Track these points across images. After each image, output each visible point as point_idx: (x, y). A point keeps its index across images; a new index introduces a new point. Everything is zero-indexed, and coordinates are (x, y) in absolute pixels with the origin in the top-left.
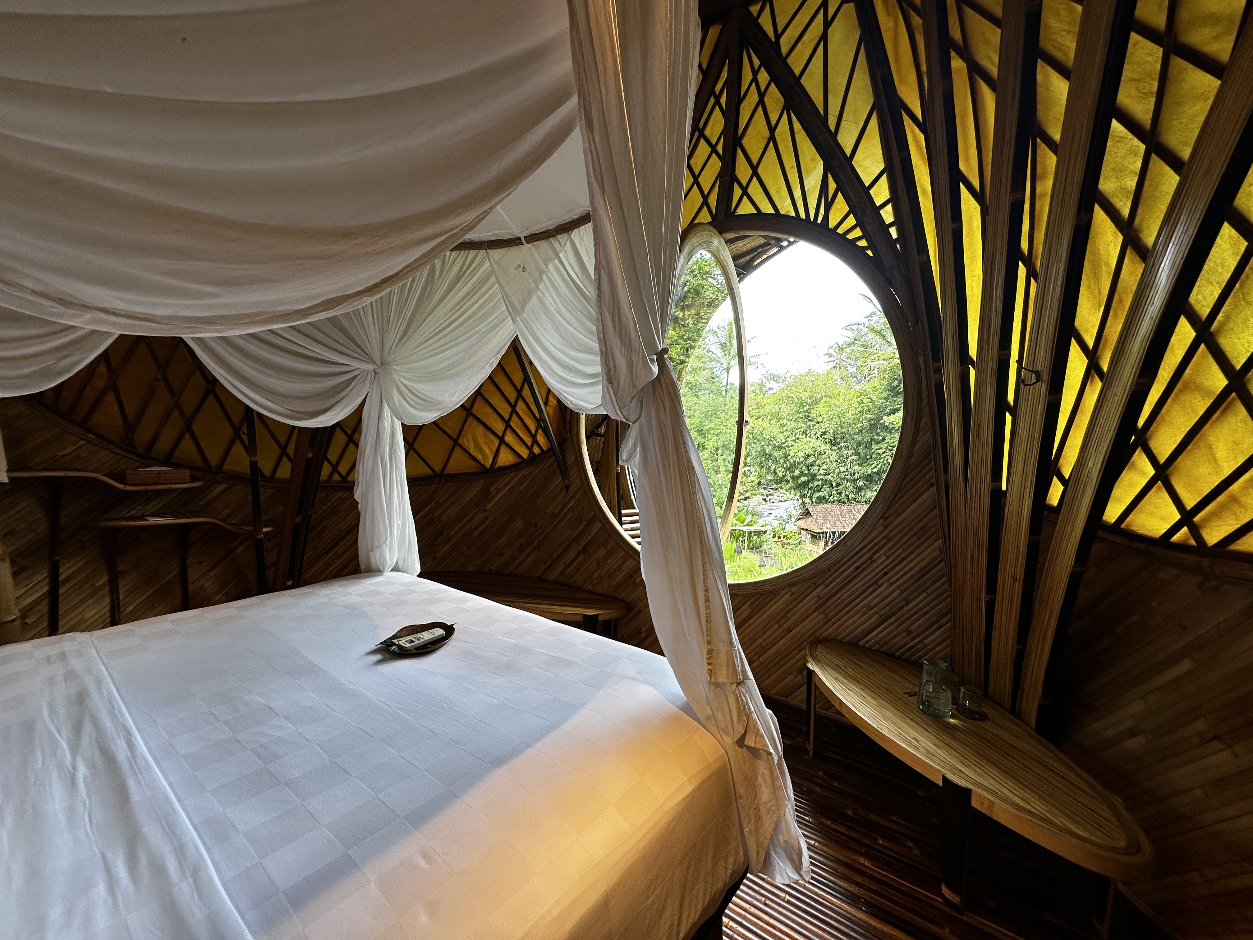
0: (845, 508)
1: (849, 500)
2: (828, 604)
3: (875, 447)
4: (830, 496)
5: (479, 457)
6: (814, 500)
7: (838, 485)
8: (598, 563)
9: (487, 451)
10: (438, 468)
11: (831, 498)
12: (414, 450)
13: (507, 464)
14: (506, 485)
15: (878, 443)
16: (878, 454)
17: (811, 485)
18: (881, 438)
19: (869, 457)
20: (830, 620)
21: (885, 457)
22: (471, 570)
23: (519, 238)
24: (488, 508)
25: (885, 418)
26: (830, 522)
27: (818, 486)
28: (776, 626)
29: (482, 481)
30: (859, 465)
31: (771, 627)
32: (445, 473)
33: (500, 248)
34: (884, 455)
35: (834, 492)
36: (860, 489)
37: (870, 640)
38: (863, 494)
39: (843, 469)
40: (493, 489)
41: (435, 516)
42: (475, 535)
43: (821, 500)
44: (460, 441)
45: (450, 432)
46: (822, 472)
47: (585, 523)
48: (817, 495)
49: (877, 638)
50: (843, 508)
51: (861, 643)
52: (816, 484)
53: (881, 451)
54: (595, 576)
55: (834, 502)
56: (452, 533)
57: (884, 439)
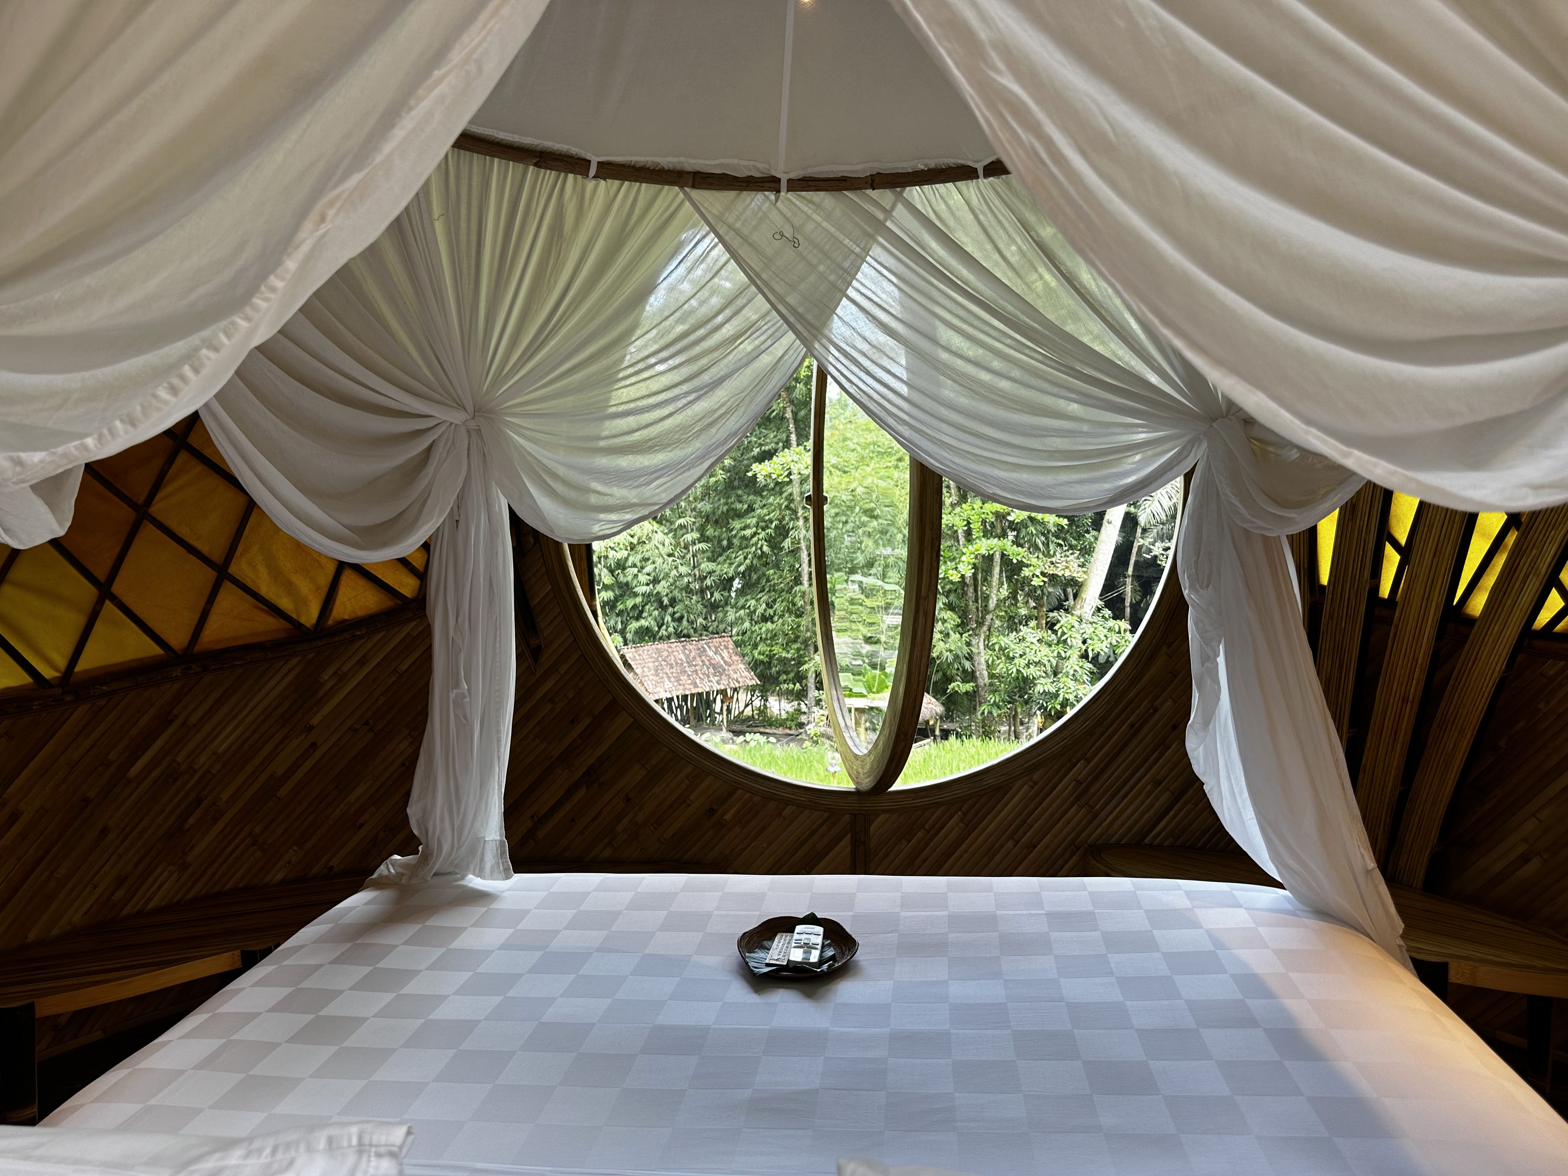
0: (692, 646)
1: (695, 630)
2: (1093, 790)
3: (737, 524)
4: (660, 628)
5: (285, 603)
6: (629, 636)
7: (673, 602)
8: (628, 800)
9: (304, 587)
10: (178, 639)
11: (663, 632)
12: (114, 599)
13: (360, 613)
14: (362, 662)
15: (739, 515)
16: (744, 538)
17: (620, 607)
18: (746, 506)
19: (725, 543)
20: (1098, 815)
21: (756, 544)
22: (279, 877)
23: (778, 180)
24: (315, 721)
25: (756, 467)
26: (669, 678)
27: (635, 607)
28: (1010, 844)
29: (296, 660)
30: (710, 560)
31: (1002, 846)
32: (198, 648)
33: (721, 189)
34: (755, 539)
35: (668, 618)
36: (714, 607)
37: (1159, 834)
38: (721, 615)
39: (683, 570)
40: (326, 676)
41: (179, 759)
42: (283, 792)
43: (646, 635)
44: (233, 570)
45: (205, 550)
46: (643, 578)
47: (587, 721)
48: (634, 625)
49: (1170, 827)
50: (689, 646)
51: (1146, 841)
52: (630, 603)
53: (748, 532)
54: (620, 828)
55: (669, 637)
56: (225, 796)
57: (751, 509)
